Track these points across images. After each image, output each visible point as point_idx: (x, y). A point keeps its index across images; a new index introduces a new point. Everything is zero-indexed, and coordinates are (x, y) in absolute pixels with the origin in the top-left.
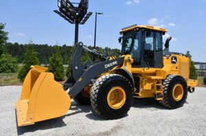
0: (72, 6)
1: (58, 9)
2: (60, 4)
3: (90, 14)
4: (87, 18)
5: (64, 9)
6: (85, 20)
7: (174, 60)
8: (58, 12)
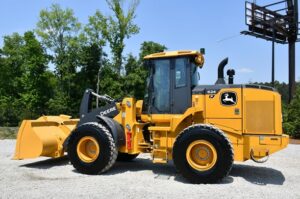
0: (278, 17)
1: (247, 29)
2: (249, 19)
5: (259, 26)
7: (227, 99)
8: (247, 33)
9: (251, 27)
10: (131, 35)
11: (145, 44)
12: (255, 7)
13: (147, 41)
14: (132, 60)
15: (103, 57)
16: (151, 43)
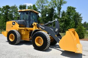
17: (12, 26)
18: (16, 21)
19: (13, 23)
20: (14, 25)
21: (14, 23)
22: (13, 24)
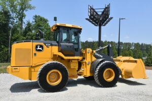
1: (88, 18)
3: (111, 18)
4: (108, 21)
5: (92, 17)
6: (106, 23)
9: (90, 17)
10: (29, 10)
11: (36, 16)
12: (92, 9)
13: (37, 15)
14: (29, 24)
15: (12, 20)
16: (39, 16)
17: (35, 54)
18: (45, 44)
19: (37, 47)
20: (40, 50)
21: (41, 46)
22: (39, 48)
